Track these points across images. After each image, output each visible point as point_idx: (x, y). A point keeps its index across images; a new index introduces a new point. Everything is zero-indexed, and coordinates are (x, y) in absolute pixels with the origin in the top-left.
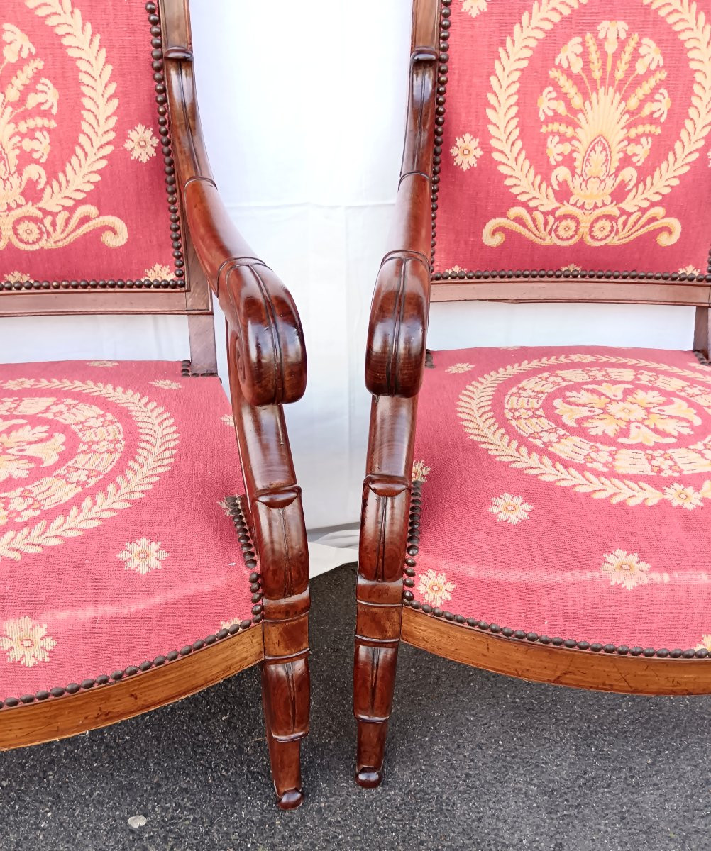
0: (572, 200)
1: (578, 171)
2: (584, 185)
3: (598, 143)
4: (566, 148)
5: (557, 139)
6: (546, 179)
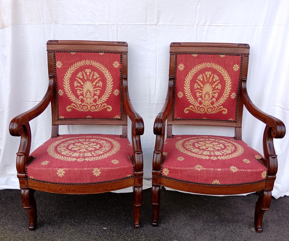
0: (203, 104)
1: (203, 99)
2: (205, 101)
3: (207, 93)
4: (200, 94)
5: (198, 93)
6: (197, 100)
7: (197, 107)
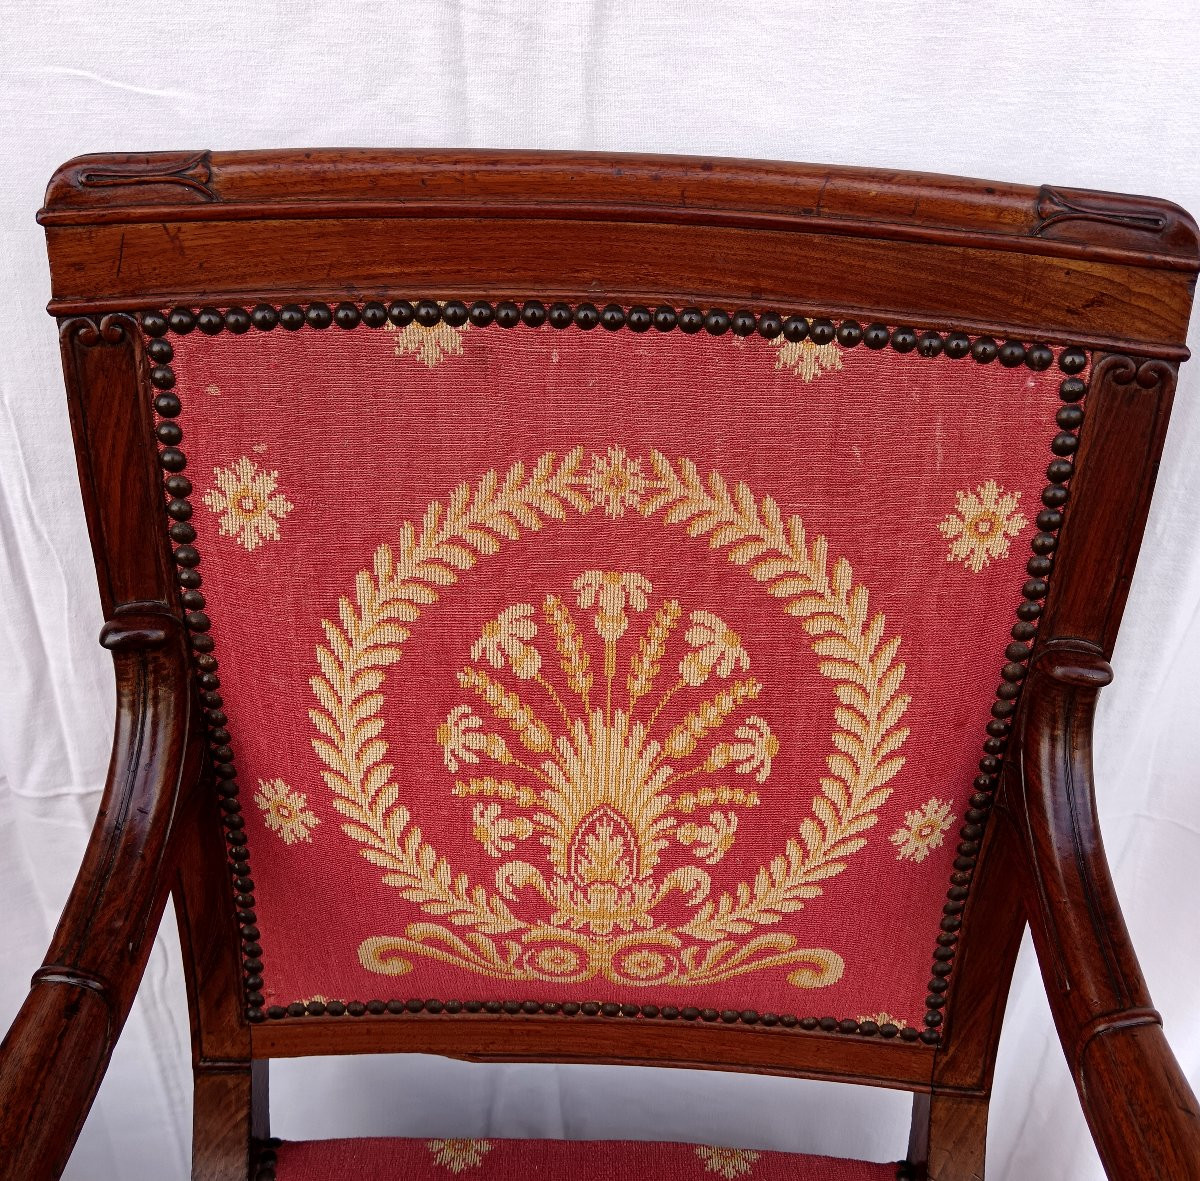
7: (497, 938)
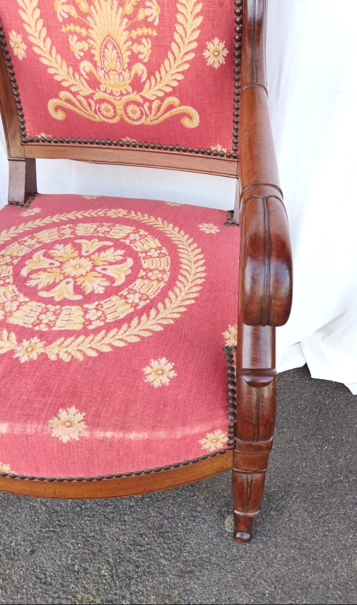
0: (102, 87)
1: (99, 64)
2: (106, 76)
3: (108, 42)
4: (84, 45)
5: (75, 38)
6: (76, 69)
7: (86, 98)
